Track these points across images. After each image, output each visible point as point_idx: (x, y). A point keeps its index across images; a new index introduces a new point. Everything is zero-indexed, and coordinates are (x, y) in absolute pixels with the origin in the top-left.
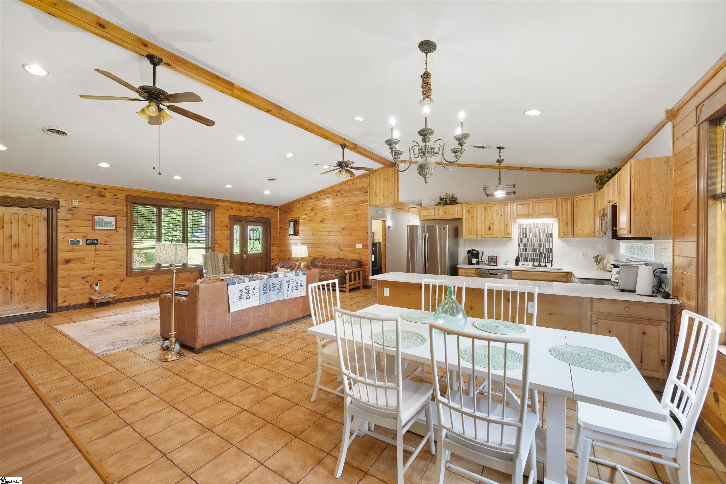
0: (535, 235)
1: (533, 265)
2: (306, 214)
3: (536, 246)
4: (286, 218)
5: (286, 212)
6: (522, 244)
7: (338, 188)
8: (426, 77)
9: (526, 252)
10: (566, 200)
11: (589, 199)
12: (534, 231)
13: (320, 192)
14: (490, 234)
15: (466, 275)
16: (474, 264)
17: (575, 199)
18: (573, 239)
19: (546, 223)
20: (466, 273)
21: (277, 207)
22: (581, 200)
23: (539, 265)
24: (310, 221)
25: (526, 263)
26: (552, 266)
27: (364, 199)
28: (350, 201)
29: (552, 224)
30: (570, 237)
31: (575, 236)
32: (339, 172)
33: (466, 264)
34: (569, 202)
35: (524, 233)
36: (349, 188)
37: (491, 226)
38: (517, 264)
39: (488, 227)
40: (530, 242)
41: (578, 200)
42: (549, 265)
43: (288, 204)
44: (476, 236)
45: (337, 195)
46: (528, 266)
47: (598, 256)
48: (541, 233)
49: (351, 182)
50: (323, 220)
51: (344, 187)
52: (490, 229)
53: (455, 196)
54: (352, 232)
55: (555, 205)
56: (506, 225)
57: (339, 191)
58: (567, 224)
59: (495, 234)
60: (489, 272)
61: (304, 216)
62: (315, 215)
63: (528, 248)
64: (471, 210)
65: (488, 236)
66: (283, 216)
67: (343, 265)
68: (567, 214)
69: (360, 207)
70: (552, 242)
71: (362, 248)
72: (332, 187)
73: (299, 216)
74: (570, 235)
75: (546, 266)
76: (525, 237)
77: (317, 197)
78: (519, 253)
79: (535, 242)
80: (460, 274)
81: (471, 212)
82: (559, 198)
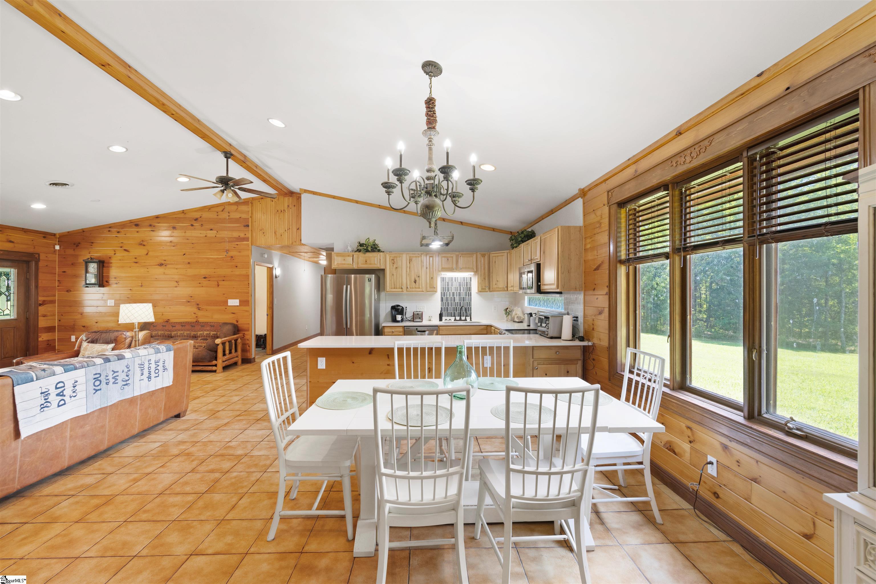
0: (456, 289)
1: (455, 320)
2: (125, 250)
3: (457, 300)
4: (76, 256)
5: (77, 246)
6: (444, 298)
7: (197, 215)
8: (430, 103)
9: (448, 306)
10: (483, 256)
11: (502, 256)
12: (455, 284)
13: (157, 217)
14: (415, 288)
15: (392, 334)
16: (398, 322)
17: (491, 255)
18: (489, 293)
19: (465, 277)
20: (393, 332)
21: (54, 235)
22: (496, 256)
23: (460, 320)
24: (136, 263)
25: (448, 318)
26: (471, 320)
27: (242, 235)
28: (217, 236)
29: (471, 278)
30: (487, 292)
31: (491, 290)
32: (221, 193)
33: (390, 321)
34: (486, 257)
35: (447, 286)
36: (216, 217)
37: (417, 279)
38: (441, 319)
39: (413, 280)
40: (451, 296)
41: (494, 256)
42: (468, 318)
43: (83, 231)
44: (401, 290)
45: (192, 225)
46: (450, 321)
47: (507, 309)
48: (461, 287)
49: (221, 208)
50: (163, 262)
51: (206, 215)
52: (415, 282)
53: (377, 242)
54: (221, 283)
55: (475, 260)
56: (432, 278)
57: (196, 220)
58: (485, 279)
59: (421, 287)
60: (417, 329)
61: (120, 254)
62: (147, 254)
63: (449, 302)
64: (395, 260)
65: (414, 289)
66: (70, 252)
67: (205, 333)
68: (484, 269)
69: (236, 246)
70: (471, 296)
71: (240, 305)
72: (183, 212)
73: (111, 253)
74: (487, 289)
75: (466, 320)
76: (447, 291)
77: (150, 225)
78: (441, 308)
79: (456, 296)
80: (386, 334)
81: (396, 262)
82: (478, 253)
